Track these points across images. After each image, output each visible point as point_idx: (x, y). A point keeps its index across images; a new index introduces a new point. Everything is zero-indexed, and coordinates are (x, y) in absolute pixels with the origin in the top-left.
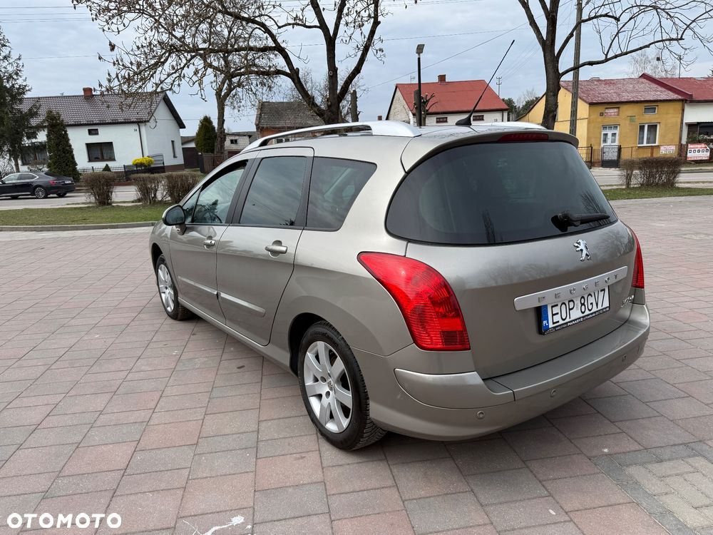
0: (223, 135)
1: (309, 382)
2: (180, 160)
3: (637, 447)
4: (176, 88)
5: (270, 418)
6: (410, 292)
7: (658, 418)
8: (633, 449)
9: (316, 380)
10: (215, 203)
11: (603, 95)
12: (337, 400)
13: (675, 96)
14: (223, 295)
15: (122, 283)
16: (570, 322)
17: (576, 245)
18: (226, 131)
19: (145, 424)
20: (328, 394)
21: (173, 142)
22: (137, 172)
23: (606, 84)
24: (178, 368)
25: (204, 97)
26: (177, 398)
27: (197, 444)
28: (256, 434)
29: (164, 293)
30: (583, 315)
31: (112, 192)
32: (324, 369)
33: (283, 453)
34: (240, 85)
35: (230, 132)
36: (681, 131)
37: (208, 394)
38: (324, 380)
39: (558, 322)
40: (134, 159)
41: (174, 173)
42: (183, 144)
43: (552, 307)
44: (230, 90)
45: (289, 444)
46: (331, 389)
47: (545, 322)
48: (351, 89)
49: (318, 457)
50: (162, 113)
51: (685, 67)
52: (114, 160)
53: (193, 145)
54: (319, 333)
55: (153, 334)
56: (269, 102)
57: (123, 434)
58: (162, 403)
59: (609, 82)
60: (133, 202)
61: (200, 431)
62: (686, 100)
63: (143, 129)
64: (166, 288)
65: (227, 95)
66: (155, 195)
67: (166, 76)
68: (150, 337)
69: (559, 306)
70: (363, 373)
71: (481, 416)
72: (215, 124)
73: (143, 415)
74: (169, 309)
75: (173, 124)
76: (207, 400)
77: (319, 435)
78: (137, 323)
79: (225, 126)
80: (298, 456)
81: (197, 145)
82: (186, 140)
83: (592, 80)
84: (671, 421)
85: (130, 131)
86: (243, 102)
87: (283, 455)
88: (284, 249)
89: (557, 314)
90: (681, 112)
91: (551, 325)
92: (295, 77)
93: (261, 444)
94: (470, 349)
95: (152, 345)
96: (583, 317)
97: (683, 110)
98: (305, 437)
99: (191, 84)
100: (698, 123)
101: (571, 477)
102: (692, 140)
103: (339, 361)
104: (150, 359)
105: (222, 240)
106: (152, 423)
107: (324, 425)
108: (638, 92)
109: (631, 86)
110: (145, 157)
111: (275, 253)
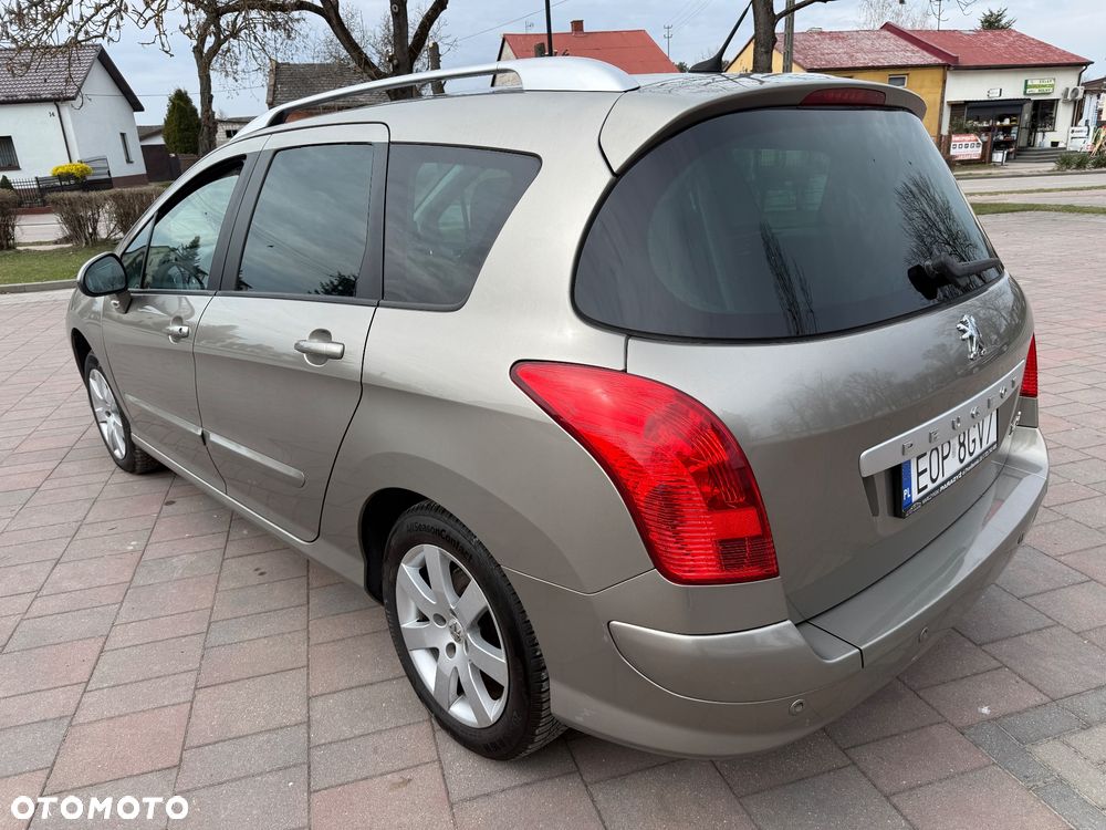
0: (211, 123)
1: (409, 623)
2: (139, 168)
3: (1038, 698)
4: (113, 33)
5: (332, 689)
6: (636, 448)
7: (1054, 630)
8: (1031, 702)
9: (423, 619)
10: (195, 245)
11: (827, 57)
12: (473, 665)
13: (931, 59)
14: (214, 438)
15: (28, 400)
16: (943, 484)
17: (962, 327)
18: (217, 117)
19: (66, 722)
20: (451, 648)
21: (123, 135)
22: (62, 189)
23: (831, 39)
24: (139, 581)
25: (167, 49)
26: (135, 651)
27: (178, 766)
28: (303, 729)
29: (105, 422)
30: (961, 466)
31: (13, 227)
32: (440, 597)
33: (365, 774)
34: (235, 34)
35: (224, 118)
36: (941, 115)
37: (200, 639)
38: (440, 619)
39: (926, 487)
40: (54, 167)
41: (127, 191)
42: (141, 139)
43: (918, 458)
44: (218, 43)
45: (375, 751)
46: (458, 639)
47: (906, 492)
48: (429, 43)
49: (440, 779)
50: (98, 82)
51: (964, 7)
52: (17, 168)
53: (159, 141)
54: (426, 528)
55: (88, 506)
56: (289, 64)
57: (17, 752)
58: (103, 668)
59: (836, 36)
60: (56, 243)
61: (187, 732)
62: (949, 66)
63: (66, 110)
64: (109, 414)
65: (214, 51)
66: (95, 229)
67: (92, 11)
68: (81, 514)
69: (928, 454)
70: (531, 616)
71: (799, 709)
72: (197, 102)
73: (62, 700)
74: (117, 453)
75: (120, 103)
76: (200, 652)
77: (437, 727)
78: (56, 483)
79: (215, 107)
80: (396, 778)
81: (167, 140)
82: (148, 132)
83: (810, 33)
84: (1078, 633)
85: (42, 116)
86: (242, 65)
87: (366, 778)
88: (337, 349)
89: (925, 470)
90: (941, 84)
91: (915, 496)
92: (332, 15)
93: (317, 754)
94: (776, 575)
95: (84, 532)
96: (962, 470)
97: (944, 82)
98: (407, 730)
99: (141, 23)
100: (966, 102)
101: (940, 780)
102: (957, 129)
103: (474, 588)
104: (80, 564)
105: (203, 322)
106: (81, 720)
107: (445, 707)
108: (879, 52)
109: (869, 42)
110: (75, 161)
111: (318, 357)
